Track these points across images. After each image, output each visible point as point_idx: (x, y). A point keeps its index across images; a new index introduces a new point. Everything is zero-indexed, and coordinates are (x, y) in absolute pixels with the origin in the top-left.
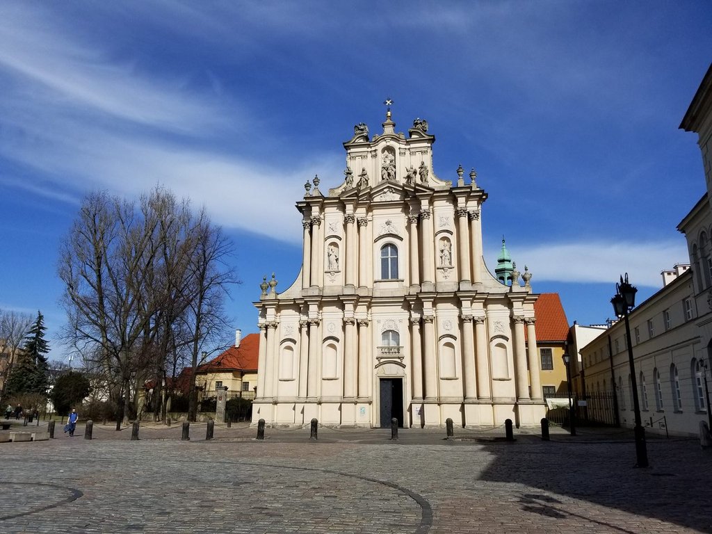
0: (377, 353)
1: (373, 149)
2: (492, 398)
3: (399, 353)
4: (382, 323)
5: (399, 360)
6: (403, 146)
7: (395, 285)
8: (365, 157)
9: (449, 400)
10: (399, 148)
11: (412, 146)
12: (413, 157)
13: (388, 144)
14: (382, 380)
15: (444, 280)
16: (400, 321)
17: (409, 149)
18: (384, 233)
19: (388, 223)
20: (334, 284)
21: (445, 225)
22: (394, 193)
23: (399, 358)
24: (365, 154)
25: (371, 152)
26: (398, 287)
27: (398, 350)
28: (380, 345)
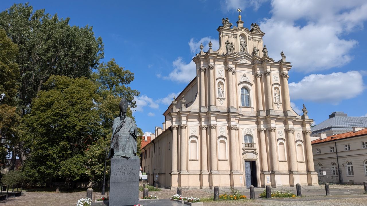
1: (235, 33)
2: (298, 171)
8: (230, 37)
9: (283, 172)
10: (248, 36)
11: (254, 36)
12: (254, 42)
13: (243, 32)
14: (246, 161)
15: (277, 109)
16: (253, 130)
17: (252, 38)
18: (242, 81)
19: (245, 76)
21: (276, 81)
22: (247, 60)
23: (254, 150)
25: (233, 35)
26: (251, 111)
27: (253, 145)
28: (244, 142)
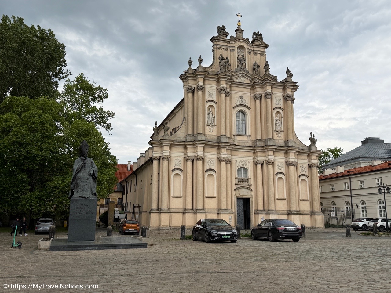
0: (235, 181)
1: (232, 45)
2: (300, 211)
3: (248, 182)
4: (238, 162)
5: (248, 186)
6: (250, 48)
7: (245, 139)
8: (226, 50)
10: (248, 49)
11: (255, 49)
12: (255, 56)
13: (242, 44)
14: (238, 198)
15: (278, 138)
16: (249, 162)
17: (253, 50)
18: (238, 103)
19: (241, 97)
20: (211, 134)
21: (278, 104)
22: (245, 78)
23: (249, 185)
24: (226, 48)
25: (230, 47)
26: (247, 140)
27: (248, 180)
28: (237, 176)
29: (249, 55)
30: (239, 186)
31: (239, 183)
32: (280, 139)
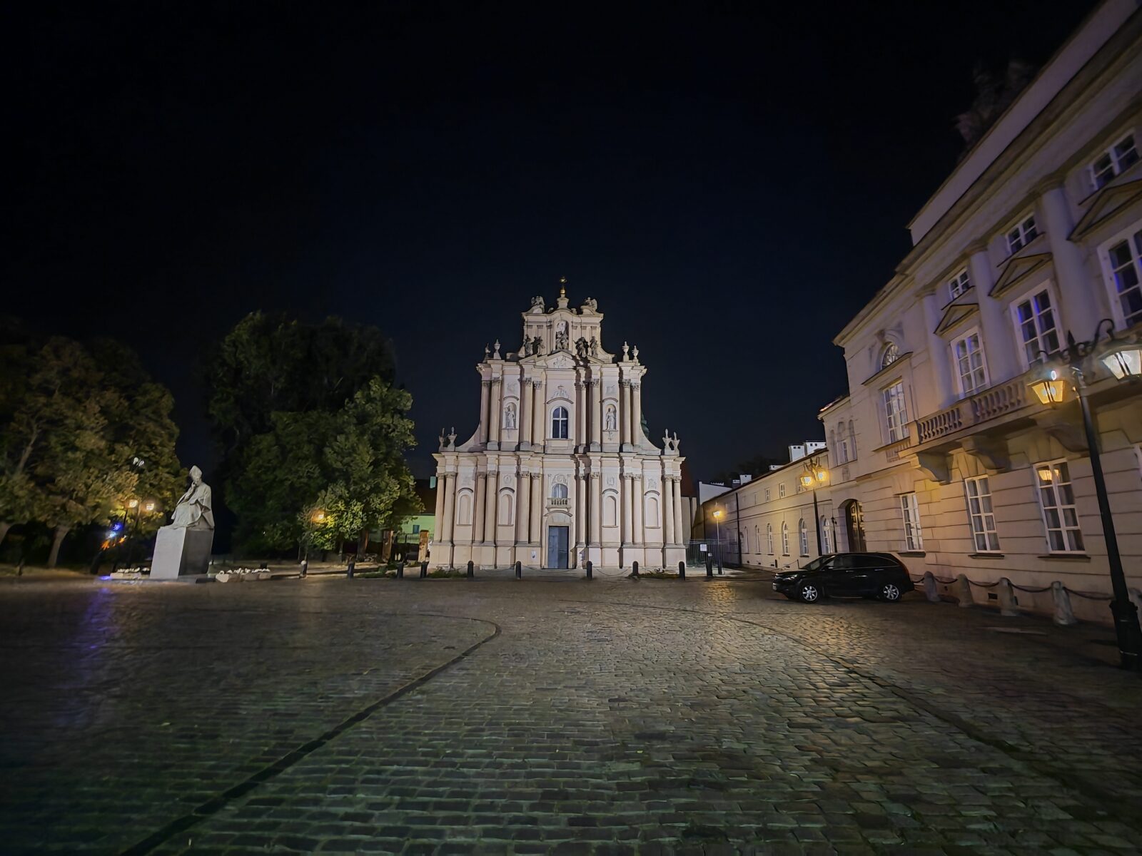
0: (547, 503)
1: (549, 320)
2: (644, 543)
3: (567, 504)
4: (553, 477)
6: (575, 320)
7: (565, 443)
8: (541, 327)
9: (609, 545)
10: (572, 322)
11: (583, 321)
12: (584, 331)
13: (562, 317)
16: (569, 476)
17: (580, 323)
18: (556, 397)
19: (561, 388)
20: (510, 441)
21: (610, 392)
23: (567, 508)
24: (541, 324)
25: (546, 322)
26: (567, 445)
27: (566, 501)
28: (550, 497)
29: (574, 330)
30: (551, 510)
31: (554, 505)
32: (612, 442)
